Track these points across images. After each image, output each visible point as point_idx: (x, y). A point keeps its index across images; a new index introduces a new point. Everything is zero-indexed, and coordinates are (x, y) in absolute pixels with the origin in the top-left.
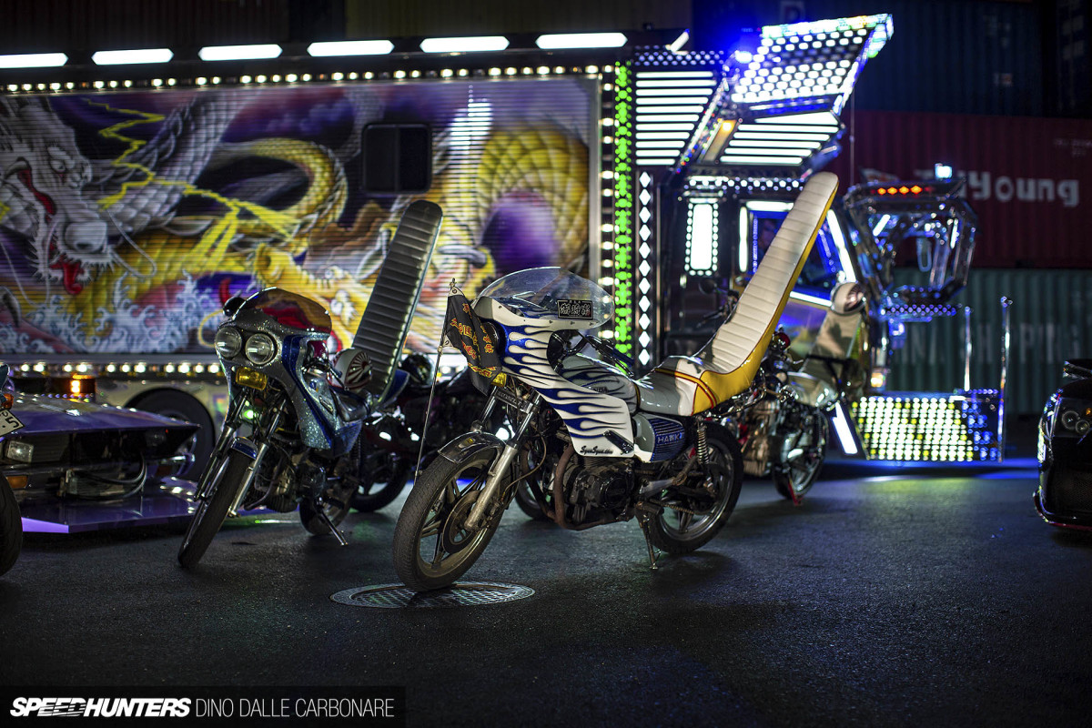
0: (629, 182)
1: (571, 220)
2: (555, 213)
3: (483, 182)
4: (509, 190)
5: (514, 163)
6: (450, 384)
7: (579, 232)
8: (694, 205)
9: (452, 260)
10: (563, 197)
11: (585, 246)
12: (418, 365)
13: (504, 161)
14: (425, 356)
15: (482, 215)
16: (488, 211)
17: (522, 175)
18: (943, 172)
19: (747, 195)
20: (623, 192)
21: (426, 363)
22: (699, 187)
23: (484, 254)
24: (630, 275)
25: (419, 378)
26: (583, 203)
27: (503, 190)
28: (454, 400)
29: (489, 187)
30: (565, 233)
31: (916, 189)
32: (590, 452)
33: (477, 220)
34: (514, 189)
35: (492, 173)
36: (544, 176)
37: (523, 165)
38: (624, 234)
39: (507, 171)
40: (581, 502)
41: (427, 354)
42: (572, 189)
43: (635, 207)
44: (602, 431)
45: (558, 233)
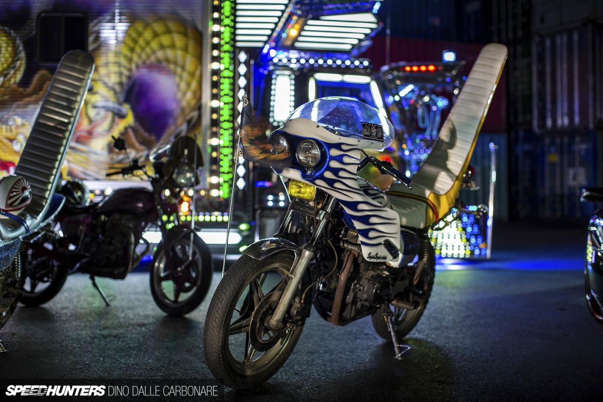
0: (231, 58)
1: (189, 85)
2: (177, 79)
3: (125, 56)
4: (144, 63)
5: (148, 43)
6: (100, 205)
7: (195, 93)
8: (277, 75)
9: (102, 112)
10: (183, 68)
11: (199, 105)
12: (74, 189)
13: (141, 41)
14: (80, 182)
15: (124, 80)
16: (129, 78)
17: (154, 52)
18: (449, 57)
19: (313, 70)
20: (227, 65)
21: (81, 188)
22: (280, 64)
23: (126, 108)
24: (231, 125)
25: (74, 198)
26: (198, 73)
27: (140, 63)
28: (103, 217)
29: (130, 60)
30: (184, 94)
31: (431, 68)
32: (373, 258)
33: (121, 84)
34: (148, 62)
35: (132, 50)
36: (170, 53)
37: (154, 45)
38: (227, 95)
39: (143, 49)
40: (354, 302)
41: (82, 179)
42: (190, 64)
43: (235, 77)
44: (382, 240)
45: (179, 95)
